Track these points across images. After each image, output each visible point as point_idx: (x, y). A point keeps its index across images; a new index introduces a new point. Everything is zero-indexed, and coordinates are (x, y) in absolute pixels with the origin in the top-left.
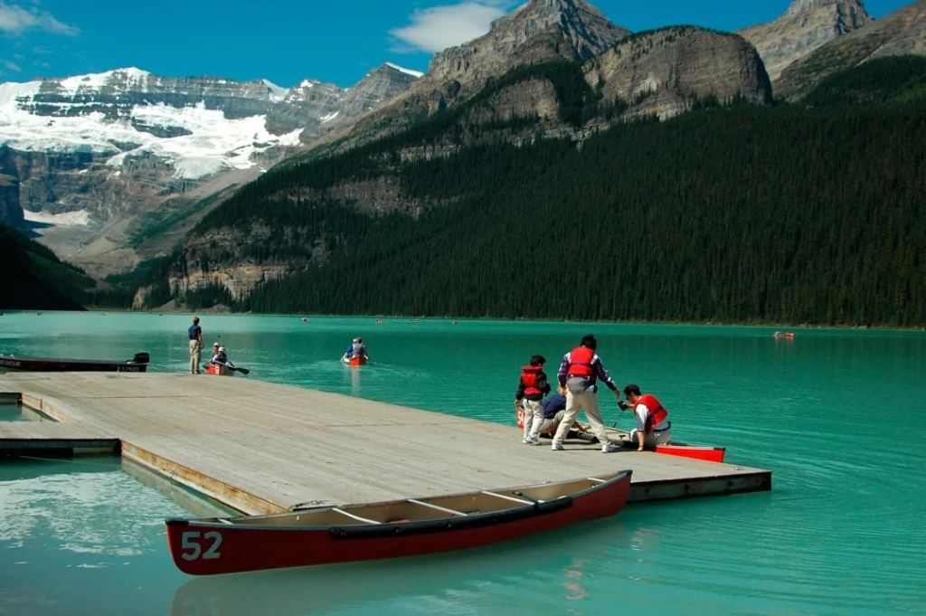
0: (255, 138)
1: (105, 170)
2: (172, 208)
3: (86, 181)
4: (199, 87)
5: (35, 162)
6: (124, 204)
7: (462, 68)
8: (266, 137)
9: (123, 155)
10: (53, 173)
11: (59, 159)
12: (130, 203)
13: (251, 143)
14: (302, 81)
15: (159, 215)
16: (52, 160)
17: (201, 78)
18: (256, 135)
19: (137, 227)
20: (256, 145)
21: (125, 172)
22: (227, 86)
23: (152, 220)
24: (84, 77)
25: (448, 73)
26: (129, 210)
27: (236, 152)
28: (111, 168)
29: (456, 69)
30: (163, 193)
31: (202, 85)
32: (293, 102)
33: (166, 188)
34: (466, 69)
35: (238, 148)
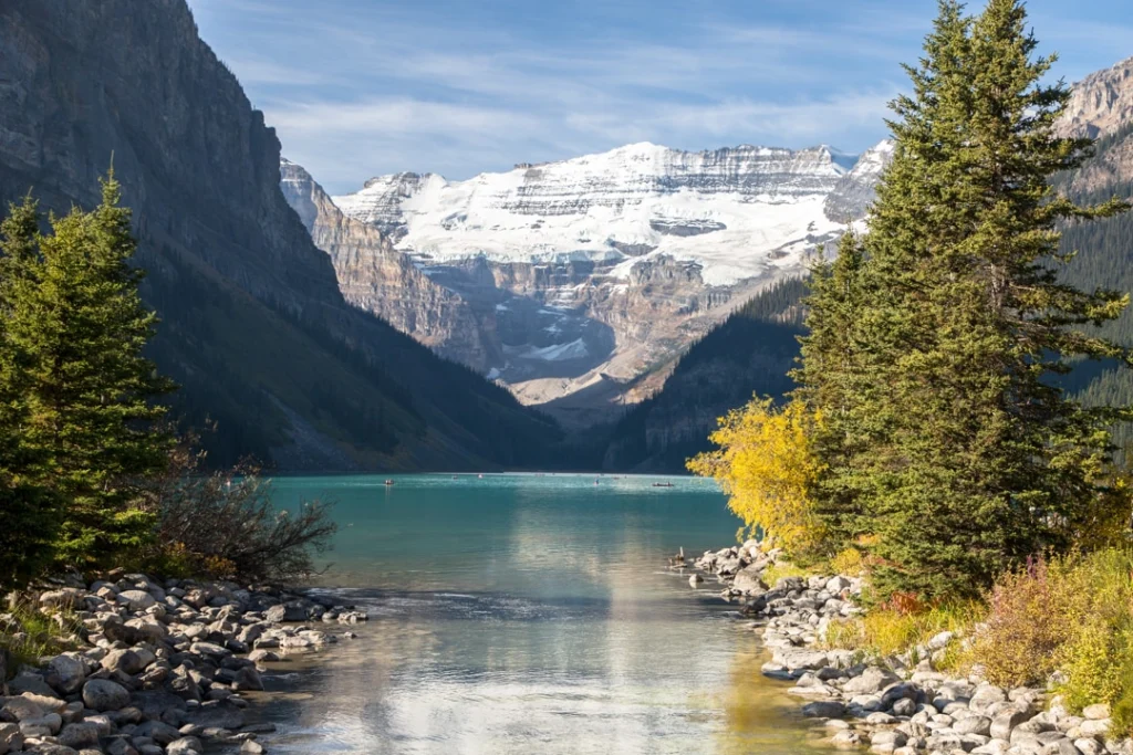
0: (810, 229)
1: (608, 284)
2: (693, 330)
3: (584, 298)
4: (734, 162)
5: (518, 276)
6: (630, 328)
7: (1104, 105)
8: (826, 227)
9: (632, 261)
10: (541, 290)
11: (549, 271)
12: (637, 327)
13: (804, 236)
14: (878, 142)
15: (675, 340)
16: (539, 272)
17: (737, 150)
18: (811, 224)
19: (646, 360)
20: (811, 239)
21: (634, 284)
22: (773, 158)
23: (665, 348)
24: (580, 159)
25: (1081, 113)
26: (638, 335)
27: (786, 249)
28: (615, 281)
29: (1093, 107)
30: (682, 312)
31: (739, 159)
32: (865, 175)
33: (686, 305)
34: (1110, 106)
35: (786, 245)
